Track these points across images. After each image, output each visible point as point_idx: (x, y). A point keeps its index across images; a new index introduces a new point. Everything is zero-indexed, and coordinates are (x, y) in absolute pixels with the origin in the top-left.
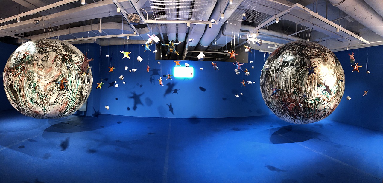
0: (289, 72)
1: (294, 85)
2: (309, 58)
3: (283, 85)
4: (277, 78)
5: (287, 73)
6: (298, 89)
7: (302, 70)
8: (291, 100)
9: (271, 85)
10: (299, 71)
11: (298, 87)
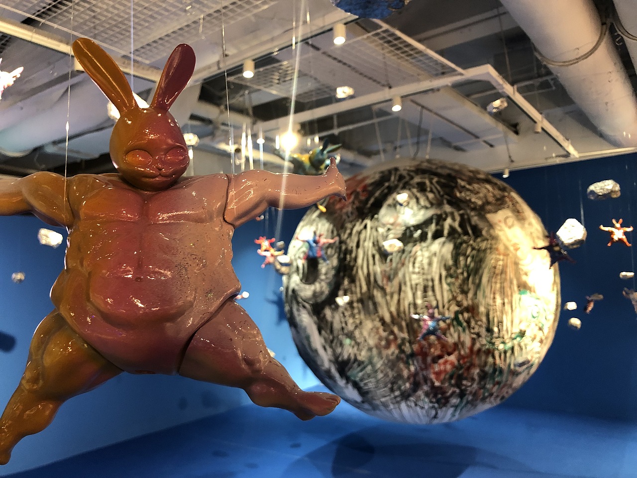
0: (435, 260)
1: (454, 298)
2: (481, 211)
3: (419, 302)
4: (389, 279)
5: (426, 261)
6: (467, 309)
7: (473, 249)
8: (444, 346)
9: (367, 303)
10: (464, 255)
11: (465, 303)
